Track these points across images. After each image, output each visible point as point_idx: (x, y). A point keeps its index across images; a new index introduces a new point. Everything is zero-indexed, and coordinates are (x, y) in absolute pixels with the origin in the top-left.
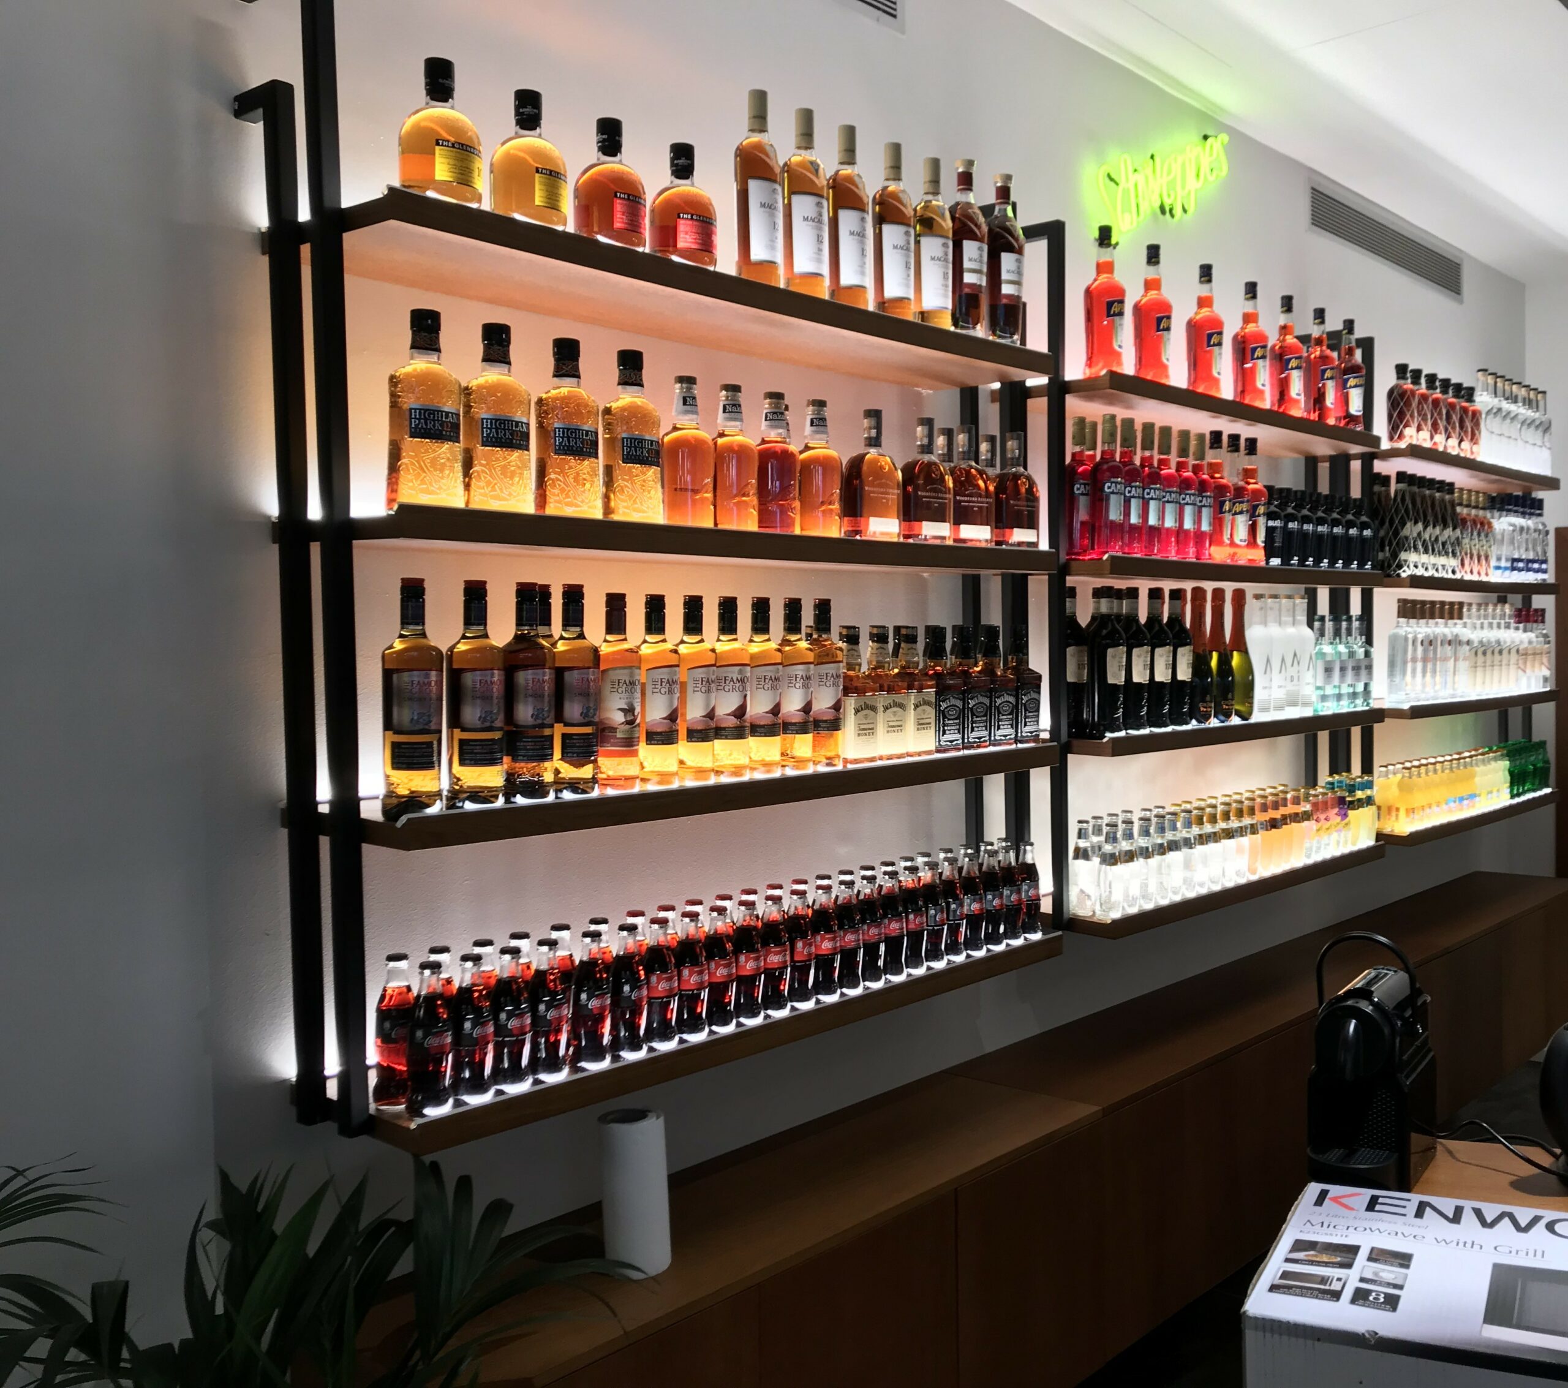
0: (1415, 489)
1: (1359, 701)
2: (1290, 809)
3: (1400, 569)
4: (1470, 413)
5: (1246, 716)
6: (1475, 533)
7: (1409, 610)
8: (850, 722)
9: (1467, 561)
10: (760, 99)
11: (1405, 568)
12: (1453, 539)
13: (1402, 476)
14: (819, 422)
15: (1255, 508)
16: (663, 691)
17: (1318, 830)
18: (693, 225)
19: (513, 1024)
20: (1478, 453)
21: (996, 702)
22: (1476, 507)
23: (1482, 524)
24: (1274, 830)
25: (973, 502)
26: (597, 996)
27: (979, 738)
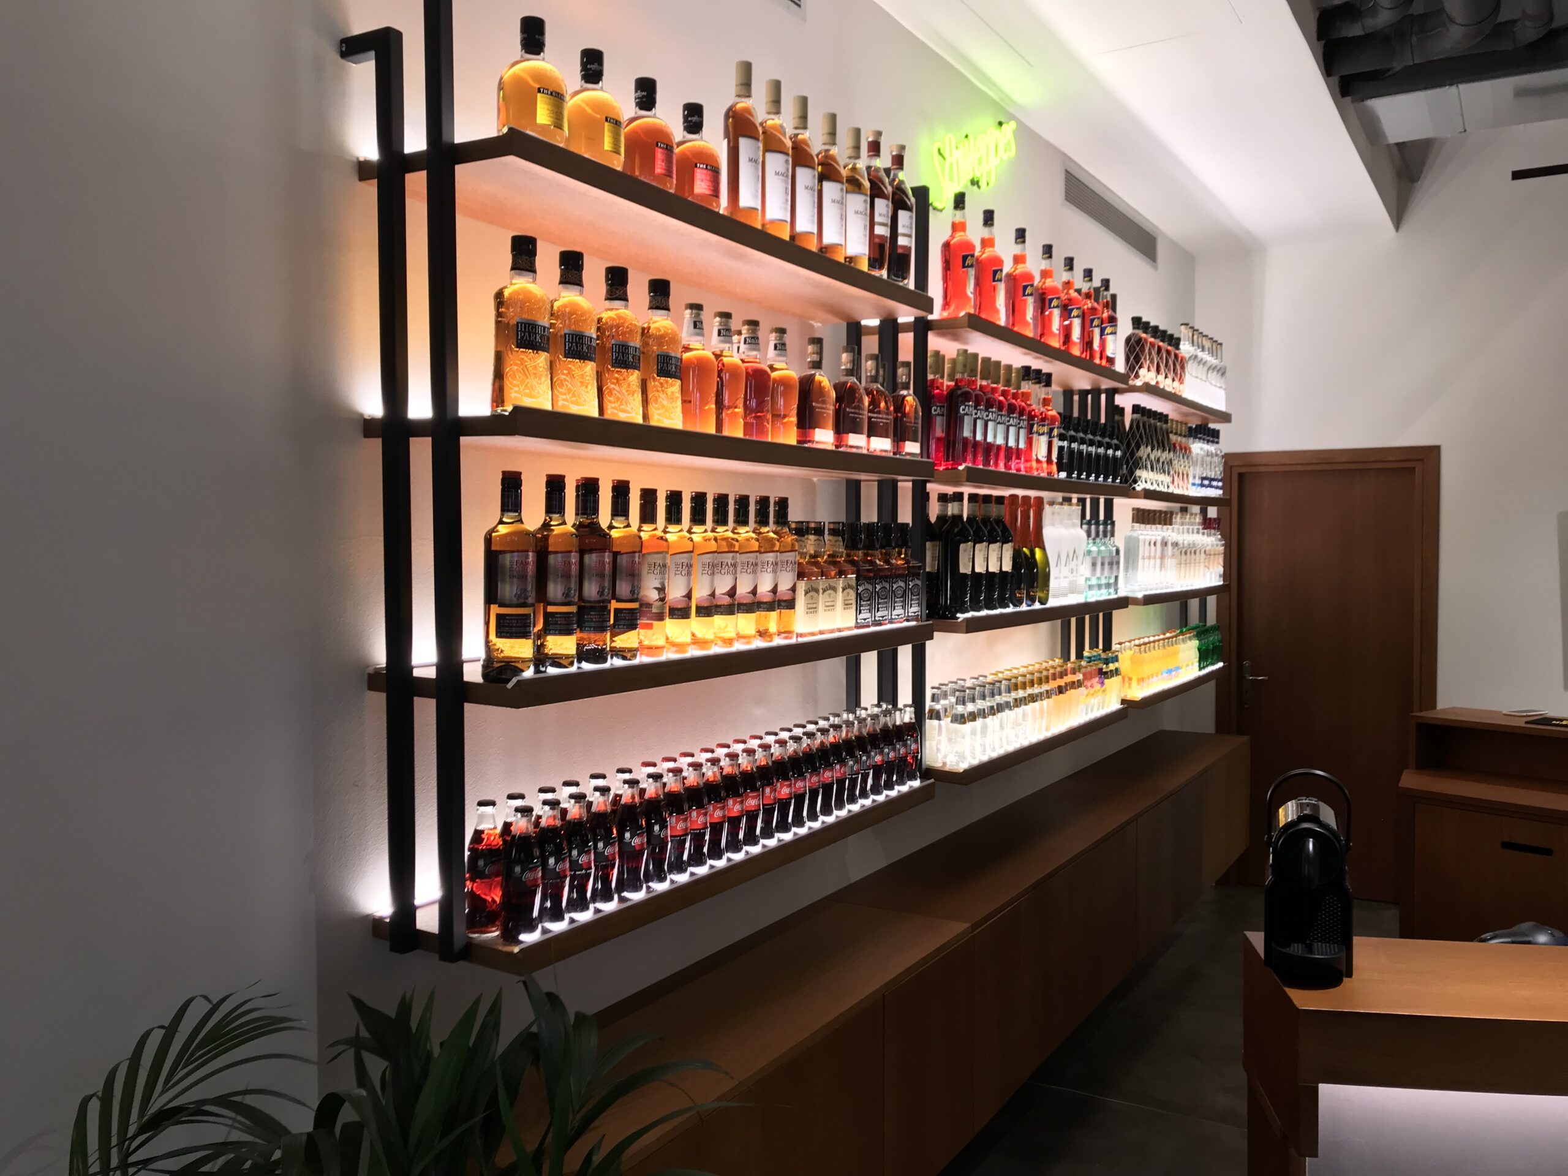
0: (1145, 418)
1: (1112, 590)
2: (1070, 678)
3: (1135, 483)
4: (1180, 359)
5: (1044, 602)
6: (1181, 456)
7: (1142, 517)
8: (801, 601)
9: (1176, 478)
10: (746, 69)
11: (1139, 483)
12: (1168, 459)
13: (1136, 409)
14: (781, 347)
15: (1051, 430)
16: (683, 573)
17: (1087, 695)
18: (706, 174)
19: (583, 859)
20: (1184, 391)
21: (893, 587)
22: (1180, 435)
23: (1186, 450)
24: (1061, 695)
25: (880, 418)
26: (638, 835)
27: (883, 617)
